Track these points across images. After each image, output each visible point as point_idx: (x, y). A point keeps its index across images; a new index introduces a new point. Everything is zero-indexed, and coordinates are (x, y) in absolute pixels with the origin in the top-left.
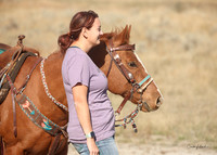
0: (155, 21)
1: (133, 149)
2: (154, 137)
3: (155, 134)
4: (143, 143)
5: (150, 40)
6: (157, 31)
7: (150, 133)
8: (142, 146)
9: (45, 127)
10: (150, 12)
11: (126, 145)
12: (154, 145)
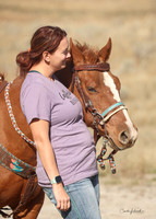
0: (143, 33)
1: (123, 192)
2: (149, 177)
3: (149, 172)
4: (136, 184)
5: (138, 57)
6: (146, 46)
7: (143, 172)
8: (134, 188)
9: (15, 168)
10: (137, 22)
11: (115, 187)
12: (149, 186)
